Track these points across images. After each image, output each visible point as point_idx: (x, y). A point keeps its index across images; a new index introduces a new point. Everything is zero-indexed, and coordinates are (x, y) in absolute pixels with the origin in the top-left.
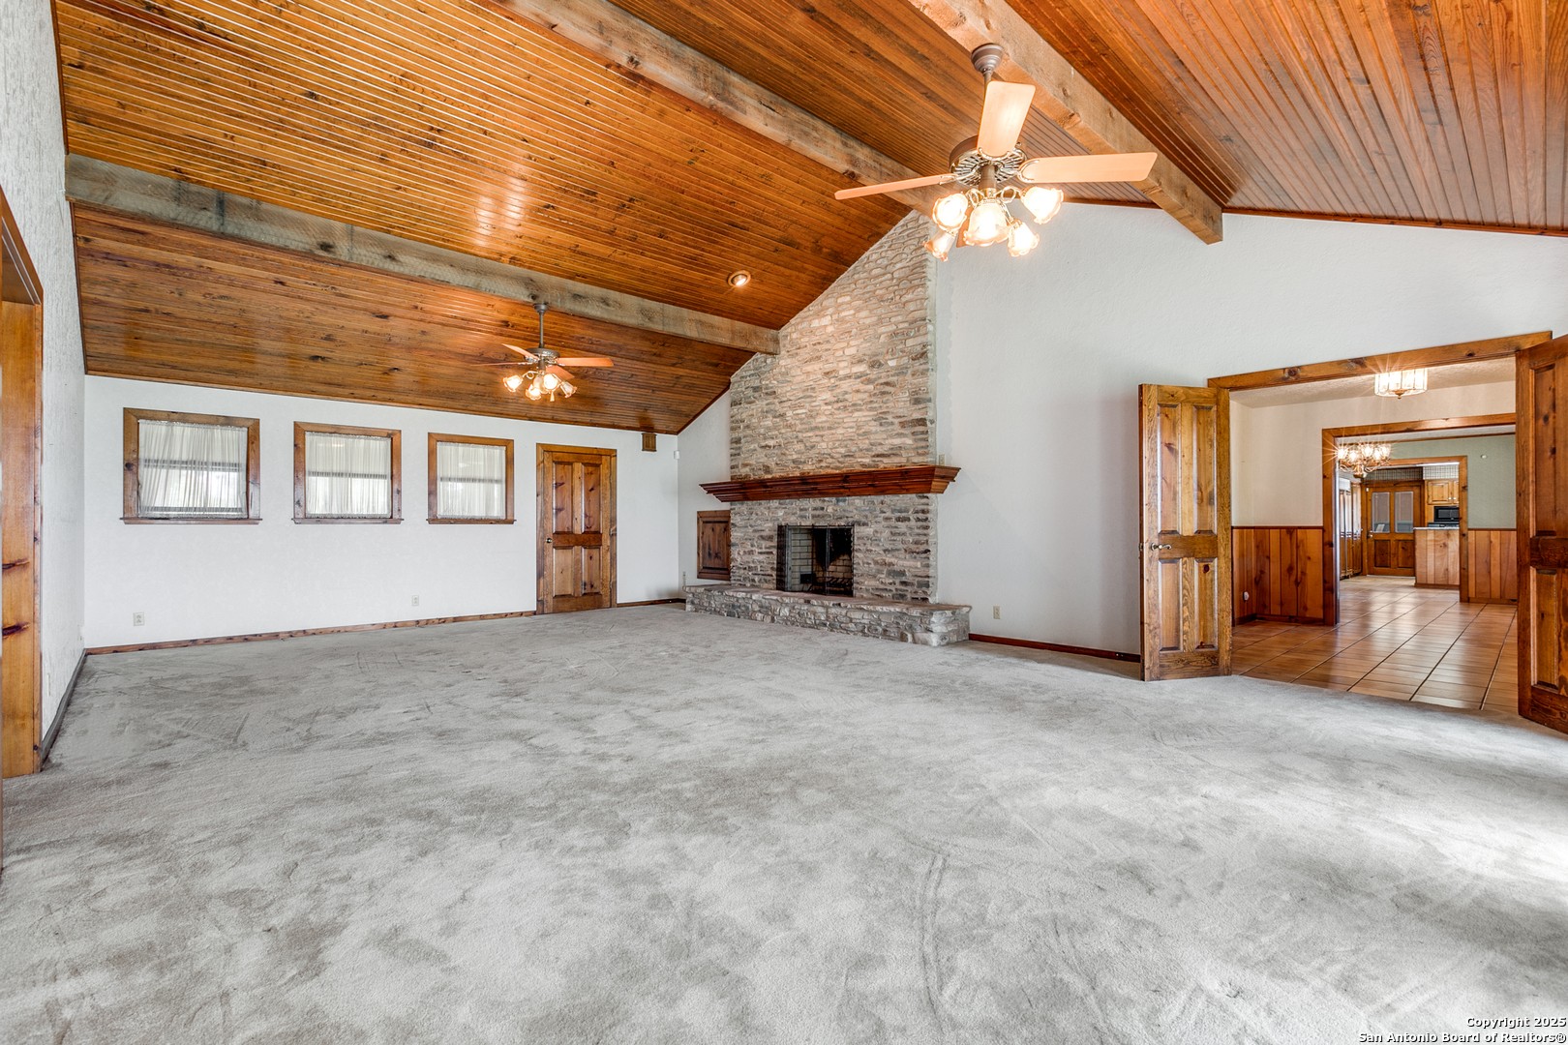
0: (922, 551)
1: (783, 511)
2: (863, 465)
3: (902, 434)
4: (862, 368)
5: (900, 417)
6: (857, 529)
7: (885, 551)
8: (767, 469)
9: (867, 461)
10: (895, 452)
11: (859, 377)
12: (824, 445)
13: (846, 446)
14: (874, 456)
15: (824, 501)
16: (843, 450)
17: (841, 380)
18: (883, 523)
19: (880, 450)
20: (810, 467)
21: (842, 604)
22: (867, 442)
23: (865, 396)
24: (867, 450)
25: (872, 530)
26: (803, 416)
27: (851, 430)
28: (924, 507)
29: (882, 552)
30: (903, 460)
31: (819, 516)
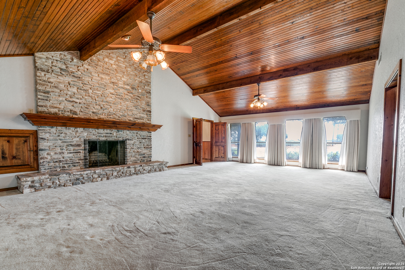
0: (149, 147)
1: (87, 133)
2: (130, 120)
3: (143, 113)
4: (128, 87)
5: (143, 108)
6: (128, 141)
7: (138, 148)
8: (75, 113)
9: (132, 119)
10: (142, 118)
11: (127, 90)
12: (112, 109)
13: (122, 112)
14: (134, 118)
15: (112, 131)
16: (121, 114)
17: (119, 87)
18: (137, 140)
19: (136, 117)
20: (104, 117)
21: (142, 165)
22: (131, 113)
23: (130, 97)
24: (131, 115)
25: (133, 142)
26: (100, 95)
27: (125, 107)
28: (150, 135)
29: (137, 149)
30: (144, 121)
31: (109, 136)
